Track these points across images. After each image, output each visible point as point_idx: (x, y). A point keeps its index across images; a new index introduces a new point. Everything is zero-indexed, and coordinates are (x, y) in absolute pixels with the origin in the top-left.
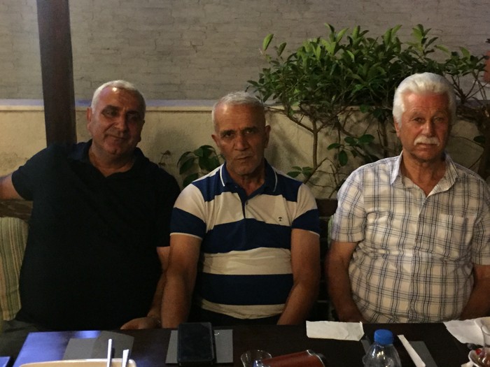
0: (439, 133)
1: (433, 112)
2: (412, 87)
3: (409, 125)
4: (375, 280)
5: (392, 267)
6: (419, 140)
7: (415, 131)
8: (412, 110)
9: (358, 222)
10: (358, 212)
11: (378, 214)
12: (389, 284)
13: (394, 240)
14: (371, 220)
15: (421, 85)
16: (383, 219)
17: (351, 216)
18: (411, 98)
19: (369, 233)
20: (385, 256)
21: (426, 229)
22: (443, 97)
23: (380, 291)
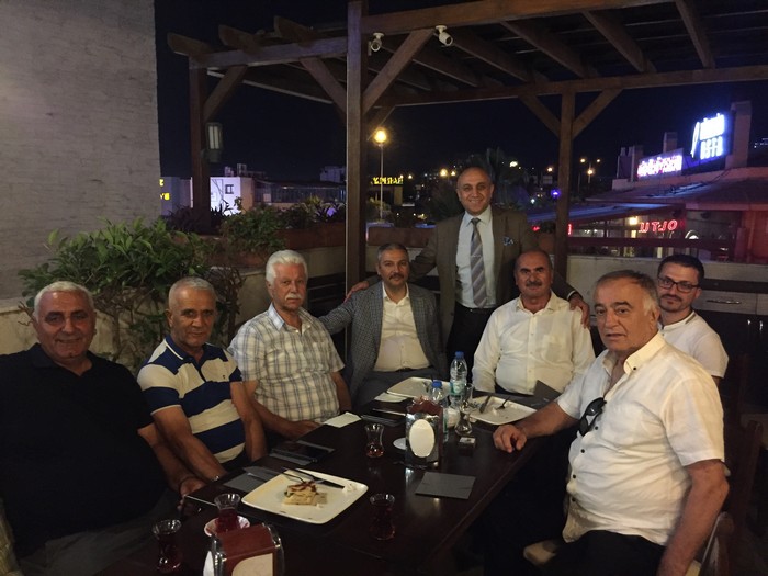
0: (301, 291)
1: (296, 276)
2: (281, 260)
3: (280, 286)
4: (292, 400)
5: (301, 387)
6: (289, 296)
7: (285, 290)
8: (282, 275)
9: (262, 363)
10: (261, 355)
11: (276, 353)
12: (304, 399)
13: (294, 368)
14: (271, 359)
15: (287, 259)
16: (281, 356)
17: (256, 360)
18: (281, 268)
19: (271, 369)
20: (293, 382)
21: (310, 355)
22: (300, 266)
23: (299, 406)
